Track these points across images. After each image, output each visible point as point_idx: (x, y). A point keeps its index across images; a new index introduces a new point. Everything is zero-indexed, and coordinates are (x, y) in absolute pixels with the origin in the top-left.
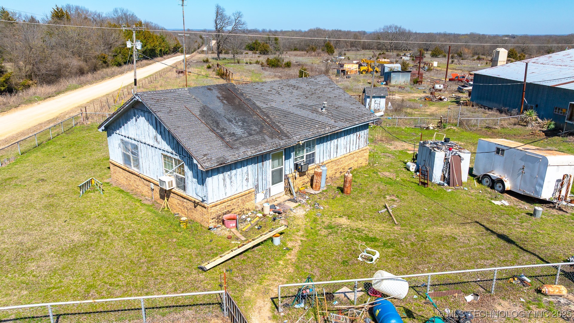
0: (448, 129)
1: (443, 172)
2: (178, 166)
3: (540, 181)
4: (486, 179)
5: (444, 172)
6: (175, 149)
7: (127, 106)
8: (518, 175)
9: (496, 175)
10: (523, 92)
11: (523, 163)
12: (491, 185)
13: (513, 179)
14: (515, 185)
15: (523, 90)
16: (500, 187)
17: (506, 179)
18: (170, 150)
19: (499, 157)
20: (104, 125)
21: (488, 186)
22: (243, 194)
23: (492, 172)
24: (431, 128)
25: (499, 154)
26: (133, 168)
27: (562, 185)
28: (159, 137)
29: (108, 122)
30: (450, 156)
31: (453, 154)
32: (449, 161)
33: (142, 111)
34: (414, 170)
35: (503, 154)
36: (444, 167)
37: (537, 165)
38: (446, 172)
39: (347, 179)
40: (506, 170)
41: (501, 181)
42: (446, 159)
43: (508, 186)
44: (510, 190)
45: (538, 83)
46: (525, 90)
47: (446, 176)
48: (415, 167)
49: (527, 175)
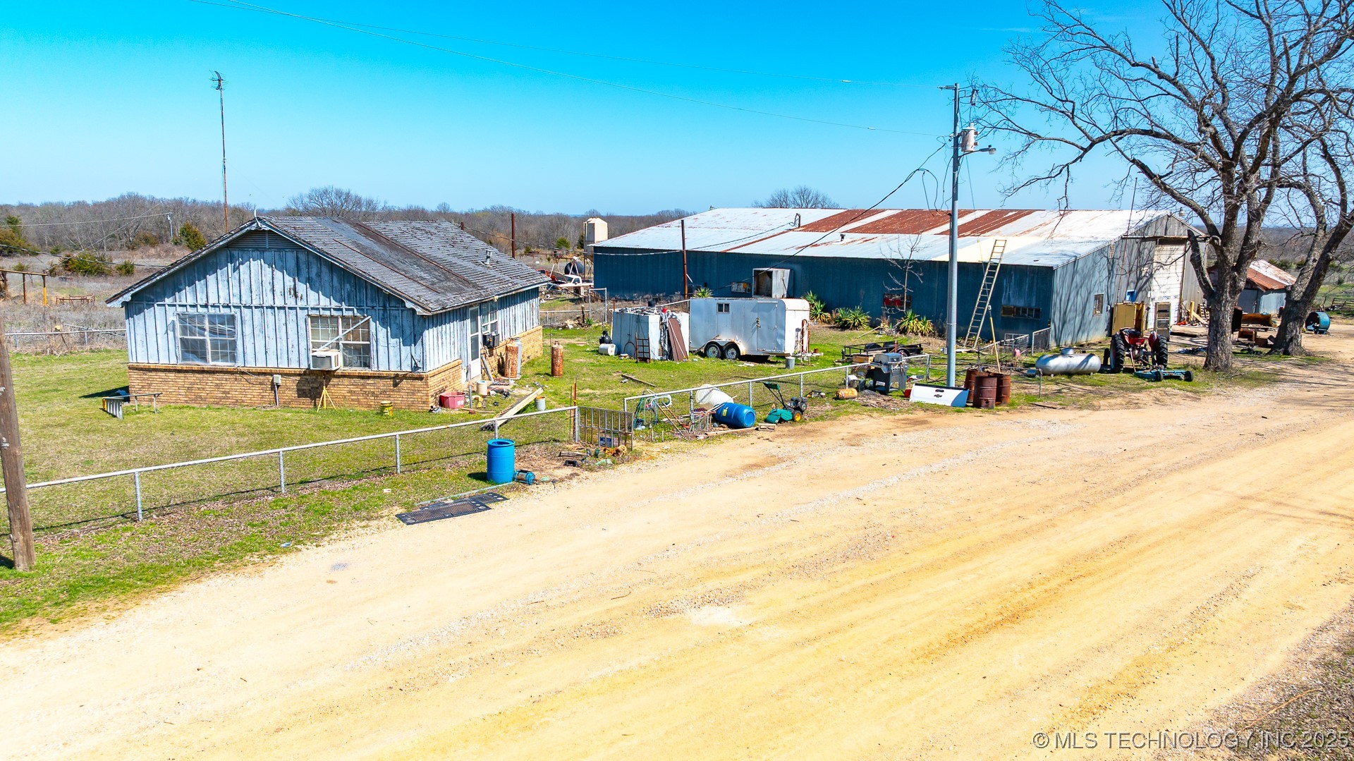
0: (596, 327)
1: (660, 343)
2: (351, 329)
3: (781, 332)
4: (711, 348)
5: (663, 344)
6: (346, 301)
7: (221, 243)
8: (753, 332)
9: (724, 339)
10: (684, 265)
11: (756, 315)
12: (720, 355)
13: (747, 339)
14: (751, 347)
15: (684, 261)
16: (733, 353)
17: (738, 342)
18: (335, 304)
19: (723, 315)
20: (132, 292)
21: (717, 357)
22: (451, 365)
23: (718, 338)
24: (571, 327)
25: (722, 311)
26: (211, 363)
27: (802, 333)
28: (301, 287)
29: (147, 284)
30: (667, 320)
31: (669, 317)
32: (668, 326)
33: (257, 249)
34: (613, 353)
35: (727, 310)
36: (661, 336)
37: (773, 312)
38: (665, 342)
39: (557, 352)
40: (735, 330)
41: (733, 345)
42: (662, 324)
43: (743, 350)
44: (746, 355)
45: (703, 250)
46: (685, 262)
47: (666, 348)
48: (614, 349)
49: (764, 328)
